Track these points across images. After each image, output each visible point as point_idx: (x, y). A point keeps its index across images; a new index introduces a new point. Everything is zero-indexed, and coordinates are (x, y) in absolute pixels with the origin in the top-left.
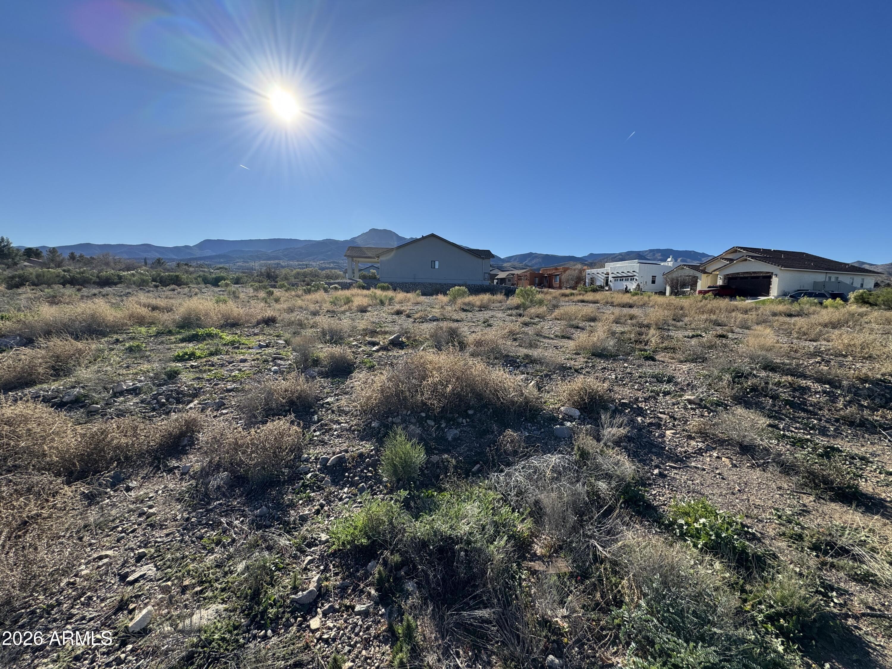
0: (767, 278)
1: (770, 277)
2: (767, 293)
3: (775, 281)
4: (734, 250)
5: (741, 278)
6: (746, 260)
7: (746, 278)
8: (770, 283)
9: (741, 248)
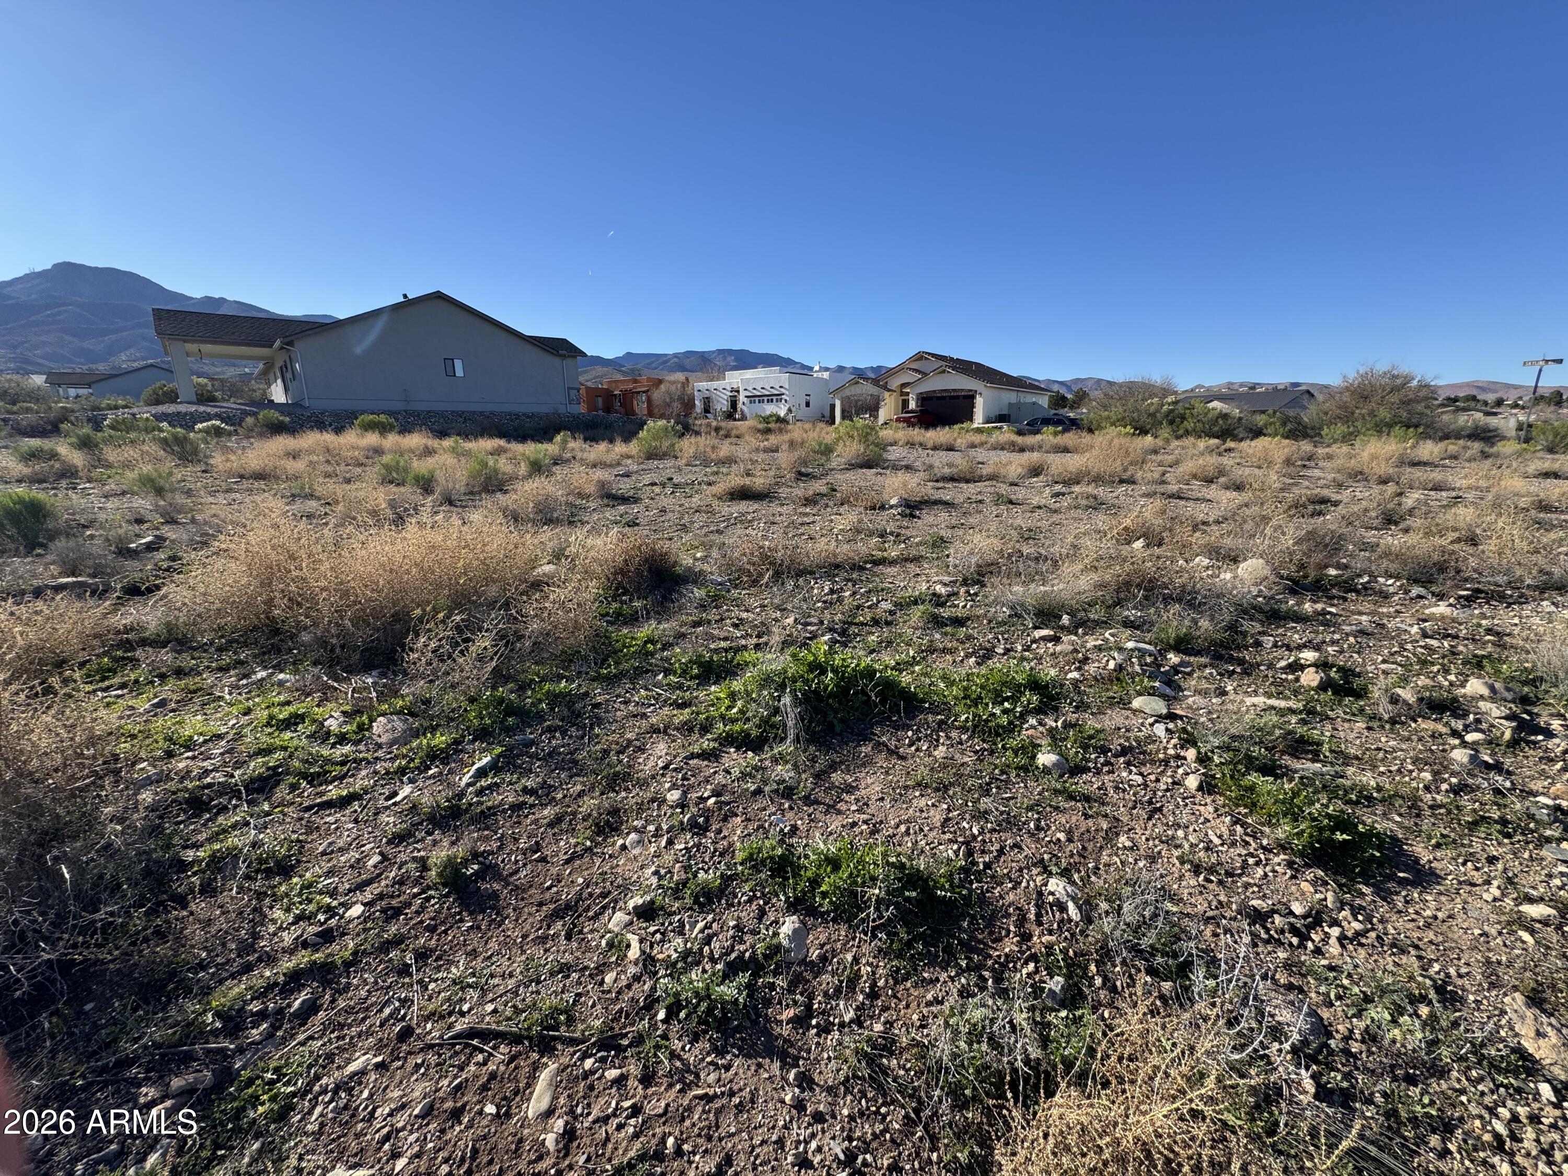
0: (970, 398)
1: (972, 397)
2: (970, 418)
3: (979, 401)
4: (920, 357)
5: (938, 398)
6: (944, 372)
7: (943, 398)
8: (973, 406)
9: (929, 354)
